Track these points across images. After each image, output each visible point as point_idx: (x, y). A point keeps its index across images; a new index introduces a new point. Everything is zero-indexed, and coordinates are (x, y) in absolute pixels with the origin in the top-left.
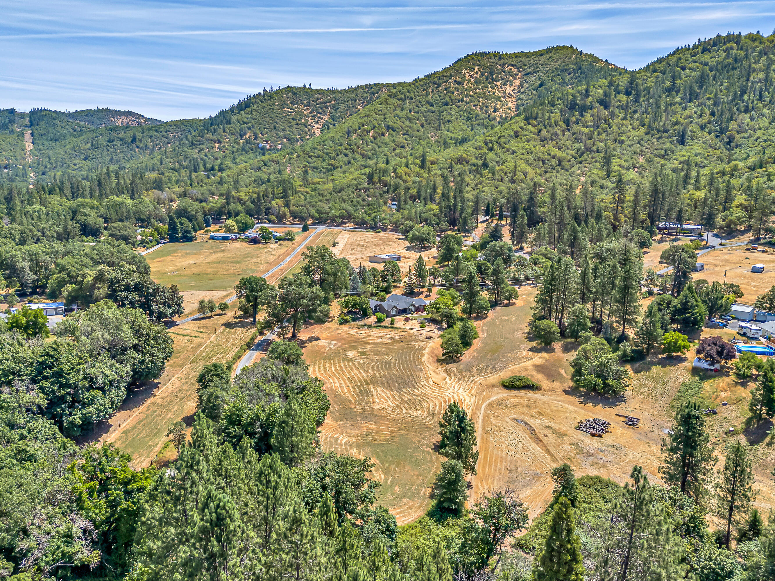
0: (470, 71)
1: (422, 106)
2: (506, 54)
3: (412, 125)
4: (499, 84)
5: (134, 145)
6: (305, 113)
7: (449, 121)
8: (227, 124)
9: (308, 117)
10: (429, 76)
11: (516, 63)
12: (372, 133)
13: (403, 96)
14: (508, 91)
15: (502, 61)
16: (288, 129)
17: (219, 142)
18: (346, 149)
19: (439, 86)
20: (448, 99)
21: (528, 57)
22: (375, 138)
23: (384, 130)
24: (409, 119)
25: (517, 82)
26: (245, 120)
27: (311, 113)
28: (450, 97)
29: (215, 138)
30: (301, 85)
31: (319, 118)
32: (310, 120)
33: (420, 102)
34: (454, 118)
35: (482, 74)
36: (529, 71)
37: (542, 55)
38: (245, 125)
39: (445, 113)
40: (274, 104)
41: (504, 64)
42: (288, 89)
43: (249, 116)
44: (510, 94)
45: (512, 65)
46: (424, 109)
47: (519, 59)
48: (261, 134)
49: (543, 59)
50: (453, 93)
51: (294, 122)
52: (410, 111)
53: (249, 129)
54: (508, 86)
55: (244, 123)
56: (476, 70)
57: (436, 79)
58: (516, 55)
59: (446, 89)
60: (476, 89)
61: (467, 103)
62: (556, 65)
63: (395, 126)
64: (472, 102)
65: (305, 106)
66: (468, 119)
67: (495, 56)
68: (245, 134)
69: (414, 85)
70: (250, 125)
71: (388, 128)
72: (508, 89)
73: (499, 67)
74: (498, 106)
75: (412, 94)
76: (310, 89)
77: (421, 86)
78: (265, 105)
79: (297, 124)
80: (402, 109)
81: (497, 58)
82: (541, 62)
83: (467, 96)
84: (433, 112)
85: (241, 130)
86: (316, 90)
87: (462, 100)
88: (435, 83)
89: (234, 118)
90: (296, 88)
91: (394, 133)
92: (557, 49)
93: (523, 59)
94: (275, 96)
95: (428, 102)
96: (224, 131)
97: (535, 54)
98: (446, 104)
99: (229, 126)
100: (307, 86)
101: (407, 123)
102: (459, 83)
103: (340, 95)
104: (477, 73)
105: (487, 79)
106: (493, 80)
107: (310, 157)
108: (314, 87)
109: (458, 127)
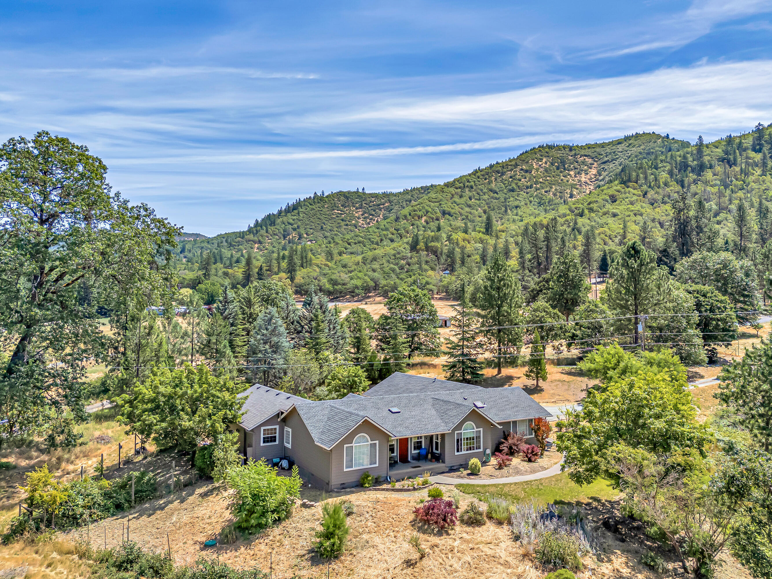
0: (538, 161)
1: (484, 194)
2: (577, 146)
3: (472, 211)
4: (572, 173)
5: (182, 255)
6: (357, 215)
7: (517, 207)
8: (271, 225)
9: (359, 218)
10: (491, 166)
11: (590, 154)
12: (424, 218)
13: (461, 185)
14: (583, 179)
15: (573, 152)
16: (335, 229)
17: (260, 242)
18: (393, 234)
19: (503, 174)
20: (514, 185)
21: (603, 147)
22: (427, 223)
23: (439, 215)
24: (469, 206)
25: (594, 171)
26: (291, 221)
27: (362, 215)
28: (517, 184)
29: (256, 239)
30: (354, 190)
31: (371, 219)
32: (361, 221)
33: (482, 190)
34: (523, 203)
35: (552, 164)
36: (606, 159)
37: (619, 143)
38: (290, 226)
39: (512, 199)
40: (323, 207)
41: (575, 155)
42: (340, 194)
43: (295, 217)
44: (586, 183)
45: (586, 156)
46: (486, 197)
47: (593, 150)
48: (307, 234)
49: (620, 147)
50: (520, 180)
51: (343, 223)
52: (470, 199)
53: (294, 229)
54: (583, 175)
55: (289, 223)
56: (544, 160)
57: (500, 169)
58: (589, 146)
59: (511, 177)
60: (546, 177)
61: (537, 189)
62: (640, 149)
63: (453, 211)
64: (543, 188)
65: (357, 209)
66: (540, 204)
67: (564, 148)
68: (289, 235)
69: (475, 175)
70: (296, 226)
71: (444, 213)
72: (583, 178)
73: (570, 158)
74: (575, 193)
75: (473, 183)
76: (364, 193)
77: (483, 175)
78: (314, 207)
79: (347, 225)
80: (461, 197)
81: (567, 150)
82: (620, 150)
83: (536, 183)
84: (496, 199)
85: (284, 231)
86: (370, 194)
87: (531, 187)
88: (498, 172)
89: (279, 221)
90: (349, 192)
91: (451, 218)
92: (637, 136)
93: (598, 150)
94: (326, 199)
95: (491, 190)
96: (267, 232)
97: (611, 143)
98: (513, 190)
99: (272, 228)
100: (360, 191)
101: (467, 209)
102: (526, 171)
103: (394, 198)
104: (546, 163)
105: (558, 168)
106: (565, 169)
107: (349, 244)
108: (367, 191)
109: (528, 211)
